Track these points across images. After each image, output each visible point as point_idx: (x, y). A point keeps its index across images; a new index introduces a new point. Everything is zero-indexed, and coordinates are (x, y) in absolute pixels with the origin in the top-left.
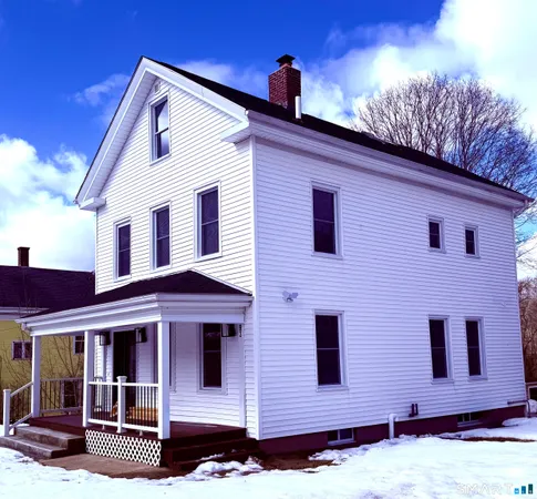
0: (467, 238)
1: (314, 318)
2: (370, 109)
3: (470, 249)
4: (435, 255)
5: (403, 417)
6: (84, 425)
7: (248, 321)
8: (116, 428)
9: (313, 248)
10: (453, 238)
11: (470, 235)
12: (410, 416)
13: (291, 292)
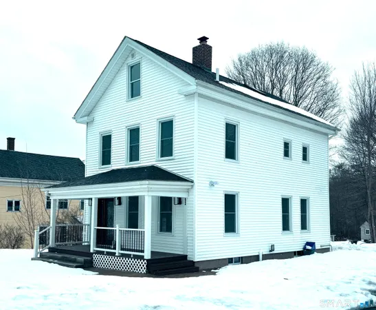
0: (304, 152)
1: (224, 195)
2: (240, 61)
3: (305, 158)
4: (287, 161)
5: (266, 252)
6: (92, 251)
7: (190, 197)
8: (115, 253)
9: (224, 156)
10: (296, 152)
11: (305, 150)
12: (270, 251)
13: (214, 180)
